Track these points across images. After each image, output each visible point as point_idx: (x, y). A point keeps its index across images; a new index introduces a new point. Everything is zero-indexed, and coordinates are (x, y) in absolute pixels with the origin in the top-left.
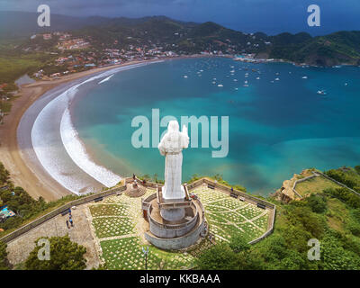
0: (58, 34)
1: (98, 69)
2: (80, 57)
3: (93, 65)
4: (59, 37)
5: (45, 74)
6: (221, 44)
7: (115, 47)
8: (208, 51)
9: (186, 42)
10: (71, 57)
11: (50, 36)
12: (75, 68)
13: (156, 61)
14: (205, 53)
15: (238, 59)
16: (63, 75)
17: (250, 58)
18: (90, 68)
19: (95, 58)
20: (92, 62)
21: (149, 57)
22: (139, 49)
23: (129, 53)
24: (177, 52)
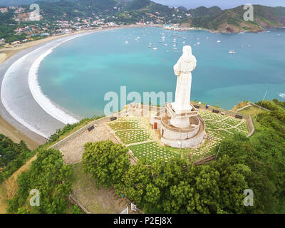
0: (13, 8)
1: (52, 38)
2: (36, 28)
3: (47, 34)
4: (15, 10)
5: (6, 42)
6: (152, 16)
7: (64, 19)
8: (142, 22)
9: (123, 15)
10: (27, 27)
11: (6, 10)
12: (32, 37)
13: (100, 30)
14: (140, 23)
15: (166, 28)
16: (23, 43)
17: (175, 27)
18: (45, 37)
19: (49, 28)
20: (46, 31)
21: (94, 27)
22: (85, 21)
23: (77, 24)
24: (117, 23)
